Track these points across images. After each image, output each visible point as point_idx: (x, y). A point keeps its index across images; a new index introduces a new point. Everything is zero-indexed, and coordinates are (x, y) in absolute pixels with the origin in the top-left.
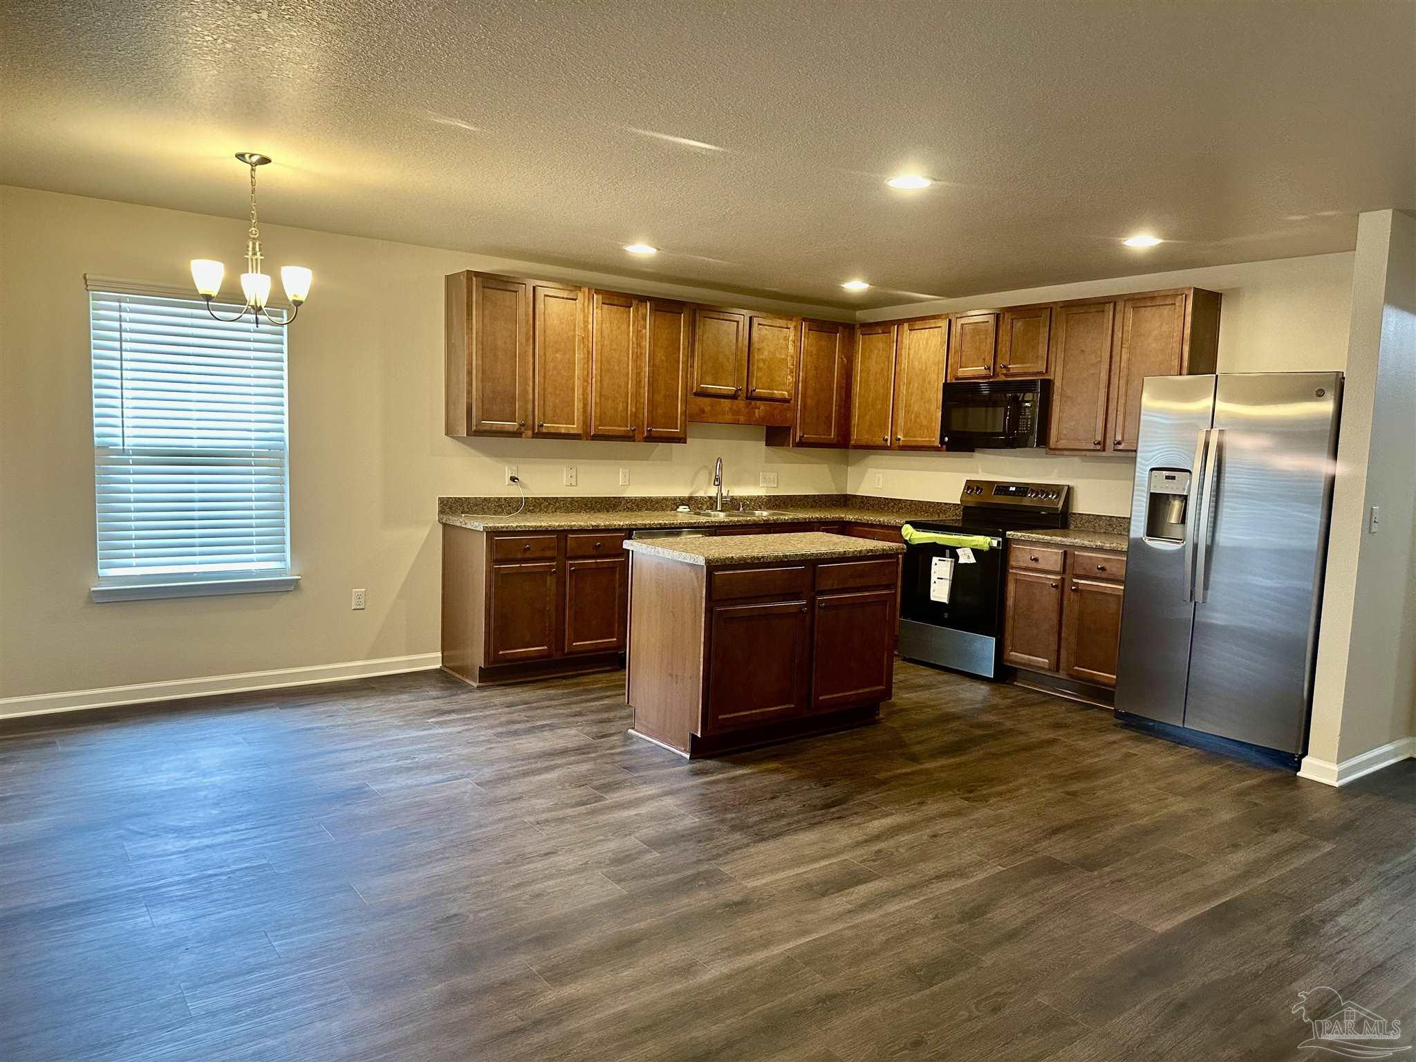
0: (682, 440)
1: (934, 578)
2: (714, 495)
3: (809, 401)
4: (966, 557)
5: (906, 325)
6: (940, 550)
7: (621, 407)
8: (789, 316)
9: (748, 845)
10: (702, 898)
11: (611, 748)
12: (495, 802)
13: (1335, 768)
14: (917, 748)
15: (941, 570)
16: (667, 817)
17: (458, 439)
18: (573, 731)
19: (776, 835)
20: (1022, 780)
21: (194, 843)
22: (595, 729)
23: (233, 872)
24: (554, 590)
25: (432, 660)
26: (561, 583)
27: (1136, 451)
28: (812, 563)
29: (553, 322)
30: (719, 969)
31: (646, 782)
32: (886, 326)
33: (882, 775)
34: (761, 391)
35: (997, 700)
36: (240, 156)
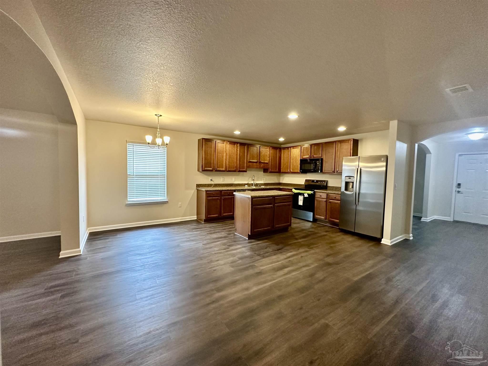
0: (246, 171)
1: (299, 200)
2: (253, 183)
3: (272, 163)
4: (306, 195)
5: (292, 148)
6: (300, 194)
7: (233, 165)
8: (268, 146)
9: (261, 259)
10: (251, 272)
11: (231, 237)
12: (206, 248)
13: (390, 241)
14: (297, 237)
15: (301, 198)
16: (243, 252)
17: (200, 172)
18: (223, 233)
19: (267, 257)
20: (320, 244)
21: (143, 257)
22: (227, 233)
23: (150, 264)
24: (219, 203)
25: (195, 217)
26: (221, 201)
27: (342, 173)
28: (274, 197)
29: (219, 148)
30: (255, 289)
31: (239, 244)
32: (288, 148)
33: (290, 243)
34: (262, 161)
35: (313, 226)
36: (156, 115)
